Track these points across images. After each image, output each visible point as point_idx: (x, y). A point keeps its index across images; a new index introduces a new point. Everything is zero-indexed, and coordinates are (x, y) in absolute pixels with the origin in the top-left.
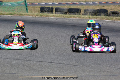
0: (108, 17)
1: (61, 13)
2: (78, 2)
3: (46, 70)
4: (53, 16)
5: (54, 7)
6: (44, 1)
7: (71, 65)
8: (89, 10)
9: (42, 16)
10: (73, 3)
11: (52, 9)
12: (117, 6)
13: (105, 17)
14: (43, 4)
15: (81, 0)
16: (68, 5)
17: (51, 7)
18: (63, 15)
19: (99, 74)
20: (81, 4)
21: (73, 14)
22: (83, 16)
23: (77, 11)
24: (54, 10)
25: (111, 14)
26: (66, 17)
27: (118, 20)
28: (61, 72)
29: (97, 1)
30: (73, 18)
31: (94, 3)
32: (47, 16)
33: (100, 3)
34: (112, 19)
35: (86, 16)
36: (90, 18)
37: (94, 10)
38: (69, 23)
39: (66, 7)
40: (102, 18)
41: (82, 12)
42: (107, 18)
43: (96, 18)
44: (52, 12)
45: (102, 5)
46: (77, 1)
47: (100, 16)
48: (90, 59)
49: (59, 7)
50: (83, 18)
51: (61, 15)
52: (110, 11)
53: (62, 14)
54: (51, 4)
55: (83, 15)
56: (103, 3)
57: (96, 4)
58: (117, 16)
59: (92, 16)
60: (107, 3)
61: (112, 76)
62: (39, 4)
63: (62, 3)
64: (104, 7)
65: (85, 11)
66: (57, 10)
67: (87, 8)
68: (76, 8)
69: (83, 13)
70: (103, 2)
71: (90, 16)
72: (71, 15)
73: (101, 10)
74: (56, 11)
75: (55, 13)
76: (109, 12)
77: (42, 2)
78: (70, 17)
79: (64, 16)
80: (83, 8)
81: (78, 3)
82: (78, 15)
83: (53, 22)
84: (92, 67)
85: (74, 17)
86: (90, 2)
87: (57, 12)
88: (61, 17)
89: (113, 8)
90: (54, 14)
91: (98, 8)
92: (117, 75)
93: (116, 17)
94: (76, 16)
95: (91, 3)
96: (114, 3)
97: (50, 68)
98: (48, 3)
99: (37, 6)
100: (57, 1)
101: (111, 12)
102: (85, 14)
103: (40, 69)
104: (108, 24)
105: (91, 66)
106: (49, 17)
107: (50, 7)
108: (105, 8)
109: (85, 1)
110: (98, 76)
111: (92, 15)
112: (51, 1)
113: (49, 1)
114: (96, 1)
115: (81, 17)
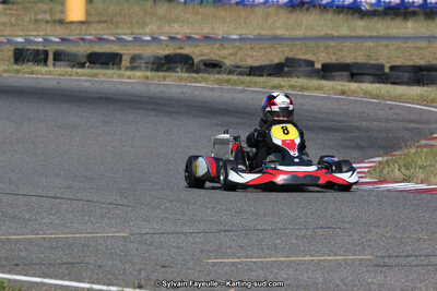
0: (194, 75)
1: (68, 65)
2: (112, 34)
3: (43, 218)
4: (50, 73)
5: (51, 49)
6: (21, 33)
7: (110, 204)
8: (144, 56)
9: (18, 72)
10: (100, 39)
11: (46, 53)
12: (217, 45)
13: (186, 75)
14: (20, 40)
15: (119, 31)
16: (87, 45)
17: (41, 48)
18: (74, 70)
19: (187, 229)
20: (120, 40)
21: (103, 68)
22: (129, 73)
23: (111, 60)
24: (51, 57)
25: (203, 67)
26: (83, 75)
27: (222, 82)
28: (86, 223)
29: (163, 34)
30: (101, 78)
31: (155, 39)
32: (32, 73)
33: (172, 39)
34: (206, 80)
35: (138, 74)
36: (147, 78)
37: (158, 58)
38: (92, 93)
39: (82, 50)
40: (181, 79)
41: (126, 62)
42: (194, 78)
43: (165, 78)
44: (45, 61)
45: (178, 44)
46: (110, 32)
47: (174, 71)
48: (157, 187)
49: (63, 47)
50: (129, 78)
51: (69, 70)
52: (200, 59)
53: (73, 67)
54: (41, 40)
55: (127, 69)
56: (179, 39)
57: (161, 40)
58: (219, 73)
59: (153, 73)
60: (189, 38)
61: (223, 234)
62: (9, 42)
63: (72, 38)
64: (181, 48)
65: (134, 59)
66: (58, 57)
67: (137, 52)
68: (109, 51)
69: (128, 64)
70: (179, 36)
71: (149, 74)
72: (95, 71)
73: (175, 55)
74: (55, 60)
75: (54, 65)
76: (196, 61)
77: (17, 36)
78: (96, 75)
79: (77, 73)
80: (126, 52)
81: (112, 38)
82: (115, 71)
83: (50, 89)
84: (166, 209)
85: (104, 75)
86: (146, 34)
87: (57, 63)
88: (71, 75)
89: (207, 51)
90: (51, 68)
91: (167, 52)
92: (236, 231)
93: (217, 76)
94: (110, 72)
95: (148, 38)
96: (206, 38)
97: (53, 211)
98: (32, 38)
99: (4, 48)
100: (55, 33)
101: (202, 61)
102: (133, 68)
103: (27, 216)
104: (197, 93)
105: (162, 207)
106: (39, 76)
107: (38, 50)
108: (187, 51)
109: (132, 34)
110: (185, 234)
111: (152, 70)
112: (41, 33)
113: (35, 33)
114: (160, 34)
115: (122, 76)
